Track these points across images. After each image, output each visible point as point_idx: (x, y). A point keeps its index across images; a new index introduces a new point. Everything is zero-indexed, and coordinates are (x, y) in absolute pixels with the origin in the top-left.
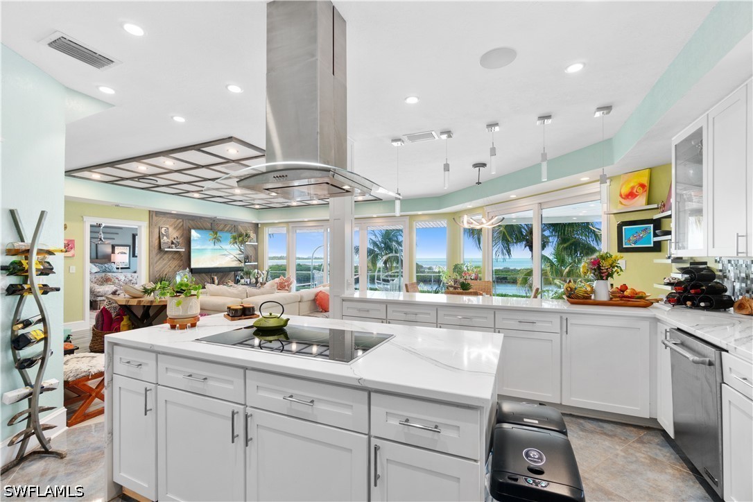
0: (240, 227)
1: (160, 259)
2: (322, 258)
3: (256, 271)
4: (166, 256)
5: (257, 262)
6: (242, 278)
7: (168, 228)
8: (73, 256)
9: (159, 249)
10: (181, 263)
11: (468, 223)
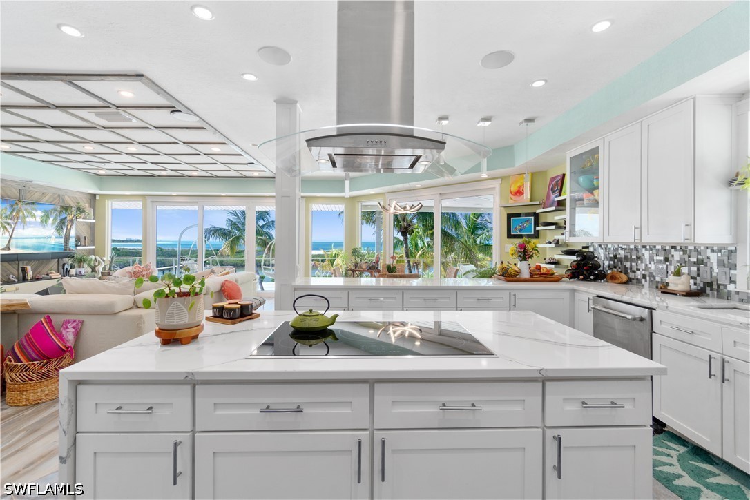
2: (138, 241)
3: (93, 257)
5: (94, 245)
6: (72, 267)
11: (394, 209)
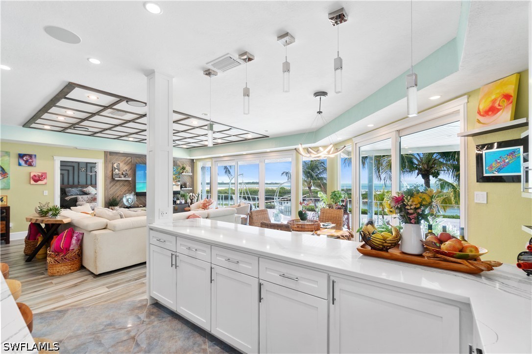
0: (178, 162)
1: (113, 186)
3: (191, 194)
4: (118, 183)
5: (193, 187)
7: (119, 164)
8: (46, 184)
9: (112, 179)
10: (130, 188)
